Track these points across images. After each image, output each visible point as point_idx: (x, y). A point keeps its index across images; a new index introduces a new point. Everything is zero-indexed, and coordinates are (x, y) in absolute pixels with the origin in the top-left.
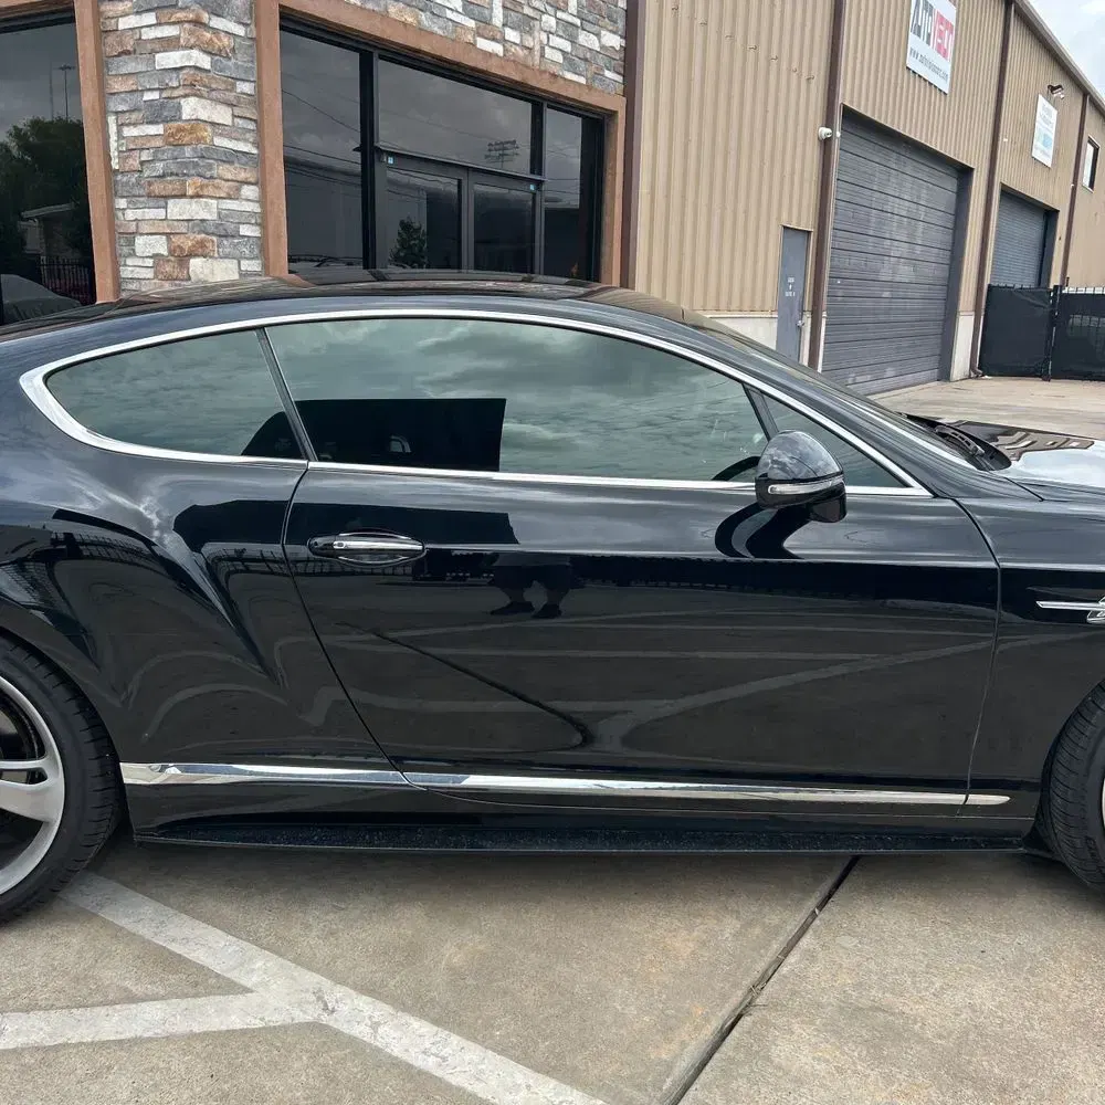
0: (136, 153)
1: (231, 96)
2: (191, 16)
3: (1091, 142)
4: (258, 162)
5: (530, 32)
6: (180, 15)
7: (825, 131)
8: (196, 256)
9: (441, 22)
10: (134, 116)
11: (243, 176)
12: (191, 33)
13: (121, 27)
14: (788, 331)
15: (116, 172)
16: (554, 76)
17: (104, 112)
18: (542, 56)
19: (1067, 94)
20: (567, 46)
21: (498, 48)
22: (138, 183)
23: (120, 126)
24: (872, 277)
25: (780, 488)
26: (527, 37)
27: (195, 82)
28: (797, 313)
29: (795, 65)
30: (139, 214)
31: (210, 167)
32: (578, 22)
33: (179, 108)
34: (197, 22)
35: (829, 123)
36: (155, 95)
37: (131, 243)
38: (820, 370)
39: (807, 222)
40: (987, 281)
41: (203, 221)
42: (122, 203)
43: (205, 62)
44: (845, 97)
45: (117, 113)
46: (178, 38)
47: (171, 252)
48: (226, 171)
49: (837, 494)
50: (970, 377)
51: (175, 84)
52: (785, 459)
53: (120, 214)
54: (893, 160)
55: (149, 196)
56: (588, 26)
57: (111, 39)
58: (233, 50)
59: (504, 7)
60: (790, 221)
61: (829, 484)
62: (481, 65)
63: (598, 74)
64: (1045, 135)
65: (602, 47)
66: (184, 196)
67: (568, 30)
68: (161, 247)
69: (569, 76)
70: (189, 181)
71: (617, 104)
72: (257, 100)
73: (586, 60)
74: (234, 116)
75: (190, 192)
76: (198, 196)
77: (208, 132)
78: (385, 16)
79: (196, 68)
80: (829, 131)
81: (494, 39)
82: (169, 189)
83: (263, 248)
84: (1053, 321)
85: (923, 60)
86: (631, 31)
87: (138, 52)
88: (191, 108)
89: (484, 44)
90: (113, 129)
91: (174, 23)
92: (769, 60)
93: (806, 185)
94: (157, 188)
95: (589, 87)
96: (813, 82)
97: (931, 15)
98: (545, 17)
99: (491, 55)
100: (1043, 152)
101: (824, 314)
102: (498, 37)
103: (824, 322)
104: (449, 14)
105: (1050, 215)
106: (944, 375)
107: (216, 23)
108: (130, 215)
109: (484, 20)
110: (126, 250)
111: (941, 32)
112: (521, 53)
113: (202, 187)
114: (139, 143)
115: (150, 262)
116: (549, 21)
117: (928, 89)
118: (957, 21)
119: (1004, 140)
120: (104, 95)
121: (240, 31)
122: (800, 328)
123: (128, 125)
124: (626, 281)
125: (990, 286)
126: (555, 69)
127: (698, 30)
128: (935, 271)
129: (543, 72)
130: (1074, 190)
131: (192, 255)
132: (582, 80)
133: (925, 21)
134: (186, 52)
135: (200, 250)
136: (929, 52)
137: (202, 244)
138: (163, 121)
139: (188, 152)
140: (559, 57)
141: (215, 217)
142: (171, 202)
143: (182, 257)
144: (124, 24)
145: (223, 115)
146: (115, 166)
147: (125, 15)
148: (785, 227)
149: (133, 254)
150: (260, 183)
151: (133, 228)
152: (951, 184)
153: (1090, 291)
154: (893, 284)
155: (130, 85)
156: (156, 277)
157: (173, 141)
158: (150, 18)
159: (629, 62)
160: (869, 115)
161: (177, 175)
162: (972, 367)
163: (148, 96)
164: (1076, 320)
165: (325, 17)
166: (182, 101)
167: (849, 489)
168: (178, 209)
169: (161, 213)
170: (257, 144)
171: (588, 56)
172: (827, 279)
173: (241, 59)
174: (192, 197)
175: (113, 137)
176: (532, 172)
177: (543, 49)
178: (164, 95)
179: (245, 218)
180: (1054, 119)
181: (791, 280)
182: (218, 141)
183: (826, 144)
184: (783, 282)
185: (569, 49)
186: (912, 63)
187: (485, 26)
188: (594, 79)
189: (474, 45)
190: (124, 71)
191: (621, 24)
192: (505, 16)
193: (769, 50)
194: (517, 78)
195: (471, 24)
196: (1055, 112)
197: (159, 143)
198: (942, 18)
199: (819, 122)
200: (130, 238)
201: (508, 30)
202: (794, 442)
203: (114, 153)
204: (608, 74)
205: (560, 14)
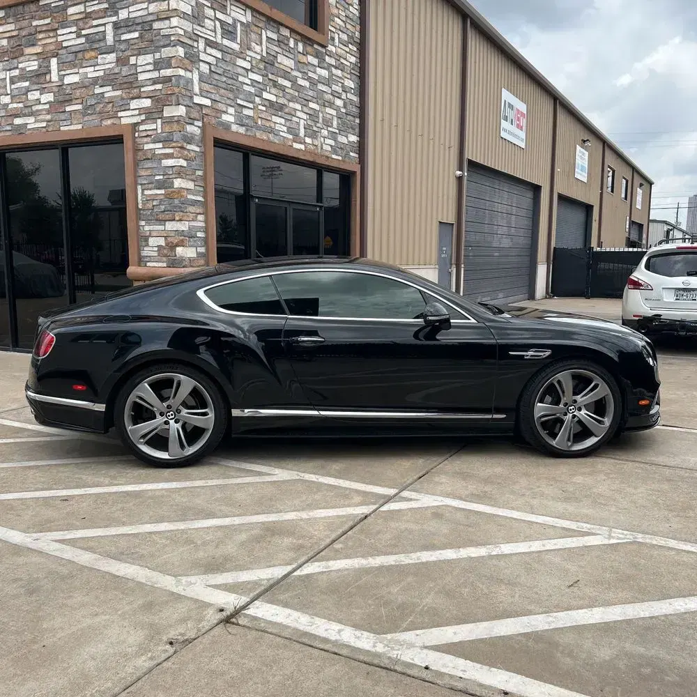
0: (151, 202)
1: (193, 177)
2: (179, 145)
3: (609, 167)
4: (204, 204)
5: (316, 138)
6: (174, 144)
7: (459, 173)
8: (179, 246)
9: (278, 137)
10: (150, 186)
11: (198, 211)
12: (179, 152)
13: (145, 149)
14: (444, 274)
15: (141, 209)
16: (327, 157)
17: (136, 184)
18: (322, 148)
19: (593, 143)
20: (332, 143)
21: (302, 147)
22: (151, 214)
23: (143, 190)
24: (489, 245)
25: (430, 318)
26: (315, 140)
27: (180, 172)
28: (449, 266)
29: (442, 142)
30: (151, 228)
31: (186, 208)
32: (337, 131)
33: (173, 183)
34: (182, 148)
35: (461, 169)
36: (161, 177)
37: (147, 240)
38: (461, 294)
39: (451, 219)
40: (553, 245)
41: (183, 231)
42: (143, 223)
43: (184, 163)
44: (469, 155)
45: (141, 184)
46: (173, 154)
47: (167, 245)
48: (191, 209)
49: (448, 321)
50: (546, 298)
51: (171, 173)
52: (432, 310)
53: (141, 228)
54: (497, 184)
55: (157, 220)
56: (342, 133)
57: (140, 153)
58: (195, 158)
59: (305, 128)
60: (442, 219)
61: (445, 317)
62: (296, 156)
63: (347, 154)
64: (582, 166)
65: (349, 142)
66: (174, 220)
67: (333, 136)
68: (162, 242)
69: (334, 156)
70: (177, 214)
71: (357, 168)
72: (204, 178)
73: (341, 148)
74: (195, 185)
75: (177, 218)
76: (181, 220)
77: (185, 193)
78: (255, 137)
79: (181, 166)
80: (461, 173)
81: (301, 143)
82: (167, 217)
83: (206, 241)
84: (589, 267)
85: (510, 133)
86: (362, 134)
87: (153, 158)
88: (178, 183)
89: (296, 146)
90: (140, 191)
91: (172, 148)
92: (429, 140)
93: (450, 201)
94: (161, 217)
95: (343, 161)
96: (452, 149)
97: (512, 110)
98: (323, 131)
99: (300, 150)
100: (582, 176)
101: (463, 266)
102: (303, 141)
103: (462, 270)
104: (281, 133)
105: (588, 208)
106: (532, 297)
107: (189, 147)
108: (147, 228)
109: (296, 135)
110: (144, 243)
111: (518, 118)
112: (312, 147)
113: (182, 216)
114: (152, 198)
115: (156, 249)
116: (325, 133)
117: (513, 148)
118: (527, 113)
119: (558, 170)
120: (136, 177)
121: (197, 149)
122: (450, 273)
123: (148, 189)
124: (363, 253)
125: (555, 248)
126: (327, 154)
127: (393, 129)
128: (523, 241)
129: (322, 156)
130: (601, 194)
131: (177, 245)
132: (340, 158)
133: (511, 114)
134: (176, 160)
135: (181, 244)
136: (513, 129)
137: (182, 241)
138: (164, 188)
139: (176, 202)
140: (329, 149)
141: (187, 229)
142: (167, 223)
143: (172, 247)
144: (146, 147)
145: (191, 185)
146: (140, 207)
147: (147, 143)
148: (440, 222)
149: (147, 245)
150: (205, 213)
151: (148, 234)
152: (530, 194)
153: (612, 250)
154: (499, 249)
155: (148, 172)
156: (159, 256)
157: (169, 197)
158: (160, 145)
159: (361, 148)
160: (482, 163)
161: (171, 211)
162: (547, 292)
163: (157, 178)
164: (602, 265)
165: (231, 140)
166: (174, 180)
167: (452, 321)
168: (170, 226)
169: (162, 228)
170: (204, 197)
171: (342, 146)
172: (463, 248)
173: (198, 161)
174: (178, 221)
175: (140, 195)
176: (317, 202)
177: (322, 145)
178: (165, 177)
179: (199, 229)
180: (586, 158)
181: (444, 249)
182: (189, 197)
183: (460, 179)
184: (440, 251)
185: (333, 144)
186: (503, 134)
187: (297, 138)
188: (345, 157)
189: (292, 146)
190: (146, 167)
191: (357, 130)
192: (305, 132)
193: (429, 136)
194: (311, 160)
195: (291, 137)
196: (587, 153)
197: (162, 197)
198: (518, 110)
199: (456, 168)
200: (146, 239)
201: (306, 138)
202: (435, 306)
203: (140, 201)
204: (352, 154)
205: (330, 129)
